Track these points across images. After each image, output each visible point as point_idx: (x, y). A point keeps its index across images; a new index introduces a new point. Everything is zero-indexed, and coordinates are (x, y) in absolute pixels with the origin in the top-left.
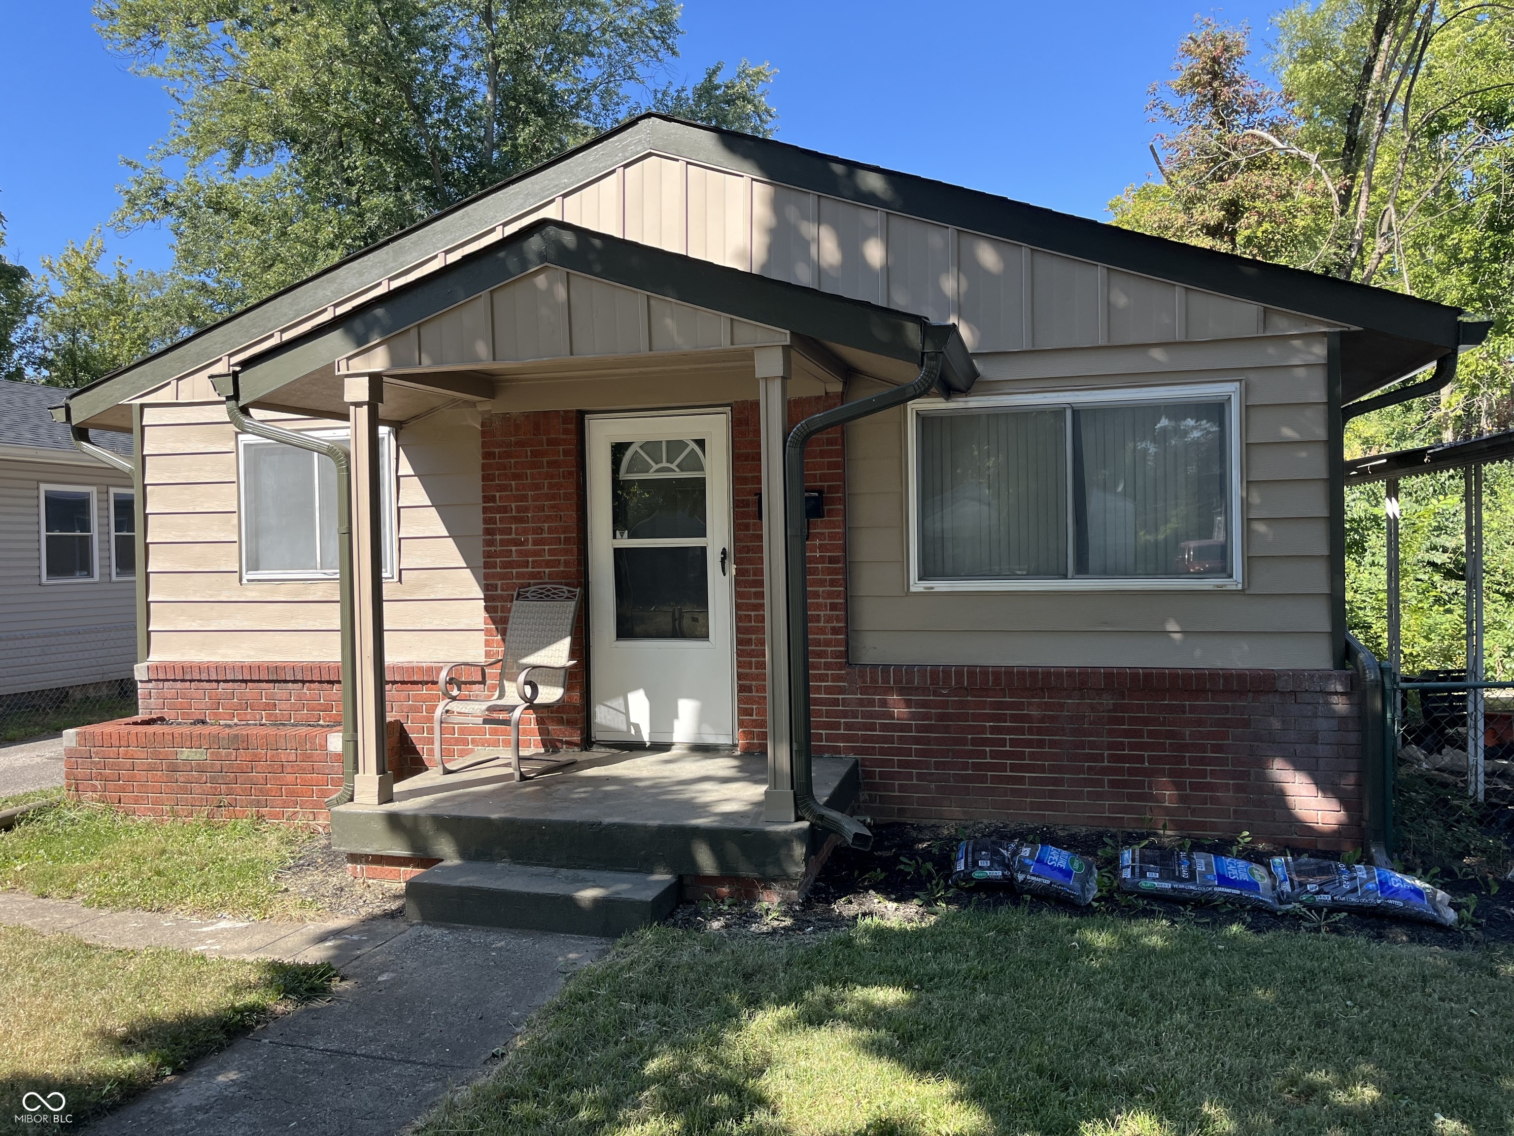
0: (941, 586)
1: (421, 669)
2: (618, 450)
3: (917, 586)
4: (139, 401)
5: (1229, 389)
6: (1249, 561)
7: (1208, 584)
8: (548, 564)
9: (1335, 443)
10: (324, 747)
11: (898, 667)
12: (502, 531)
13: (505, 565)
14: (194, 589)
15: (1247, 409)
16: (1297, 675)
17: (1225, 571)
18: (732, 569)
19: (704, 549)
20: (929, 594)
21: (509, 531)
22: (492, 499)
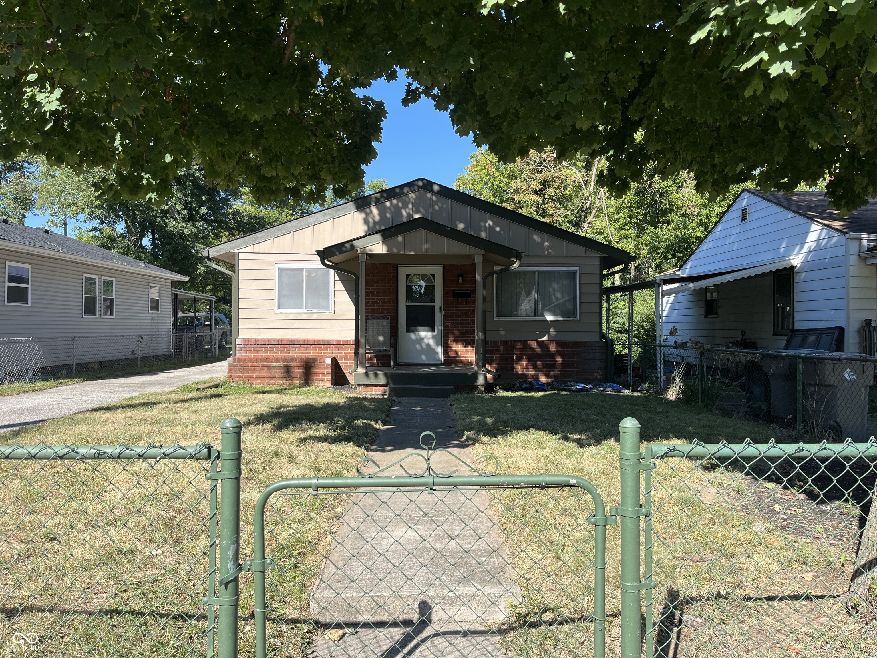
0: (502, 318)
1: (343, 341)
2: (408, 276)
3: (496, 318)
4: (238, 251)
5: (577, 269)
6: (580, 313)
7: (571, 319)
8: (387, 309)
9: (601, 284)
10: (324, 362)
11: (491, 341)
12: (372, 299)
13: (372, 309)
14: (255, 314)
15: (581, 274)
16: (591, 342)
17: (574, 315)
18: (443, 312)
19: (434, 306)
20: (499, 320)
21: (374, 299)
22: (369, 289)
